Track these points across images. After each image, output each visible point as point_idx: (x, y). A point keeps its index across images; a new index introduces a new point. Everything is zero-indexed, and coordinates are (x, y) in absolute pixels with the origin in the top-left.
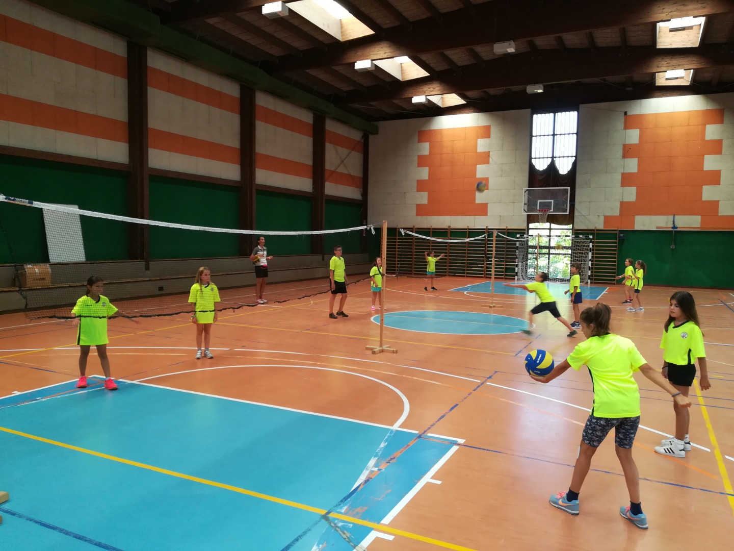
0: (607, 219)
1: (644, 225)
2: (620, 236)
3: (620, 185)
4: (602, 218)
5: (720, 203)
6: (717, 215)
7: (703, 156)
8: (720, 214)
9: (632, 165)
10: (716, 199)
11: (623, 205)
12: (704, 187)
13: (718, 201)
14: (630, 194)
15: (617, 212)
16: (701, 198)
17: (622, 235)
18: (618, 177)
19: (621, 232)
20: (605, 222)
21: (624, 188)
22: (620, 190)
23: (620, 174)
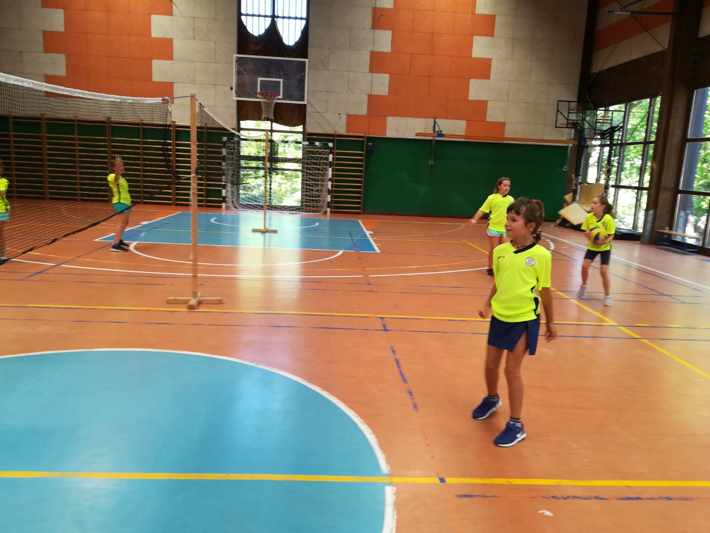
0: (351, 119)
1: (398, 131)
2: (367, 146)
3: (367, 69)
4: (344, 119)
5: (489, 104)
6: (484, 121)
7: (472, 36)
8: (488, 119)
9: (384, 41)
10: (484, 98)
11: (373, 100)
12: (472, 81)
13: (486, 102)
14: (381, 84)
15: (363, 111)
16: (467, 95)
17: (370, 144)
18: (366, 58)
19: (370, 139)
20: (348, 124)
21: (374, 74)
22: (369, 76)
23: (369, 53)
